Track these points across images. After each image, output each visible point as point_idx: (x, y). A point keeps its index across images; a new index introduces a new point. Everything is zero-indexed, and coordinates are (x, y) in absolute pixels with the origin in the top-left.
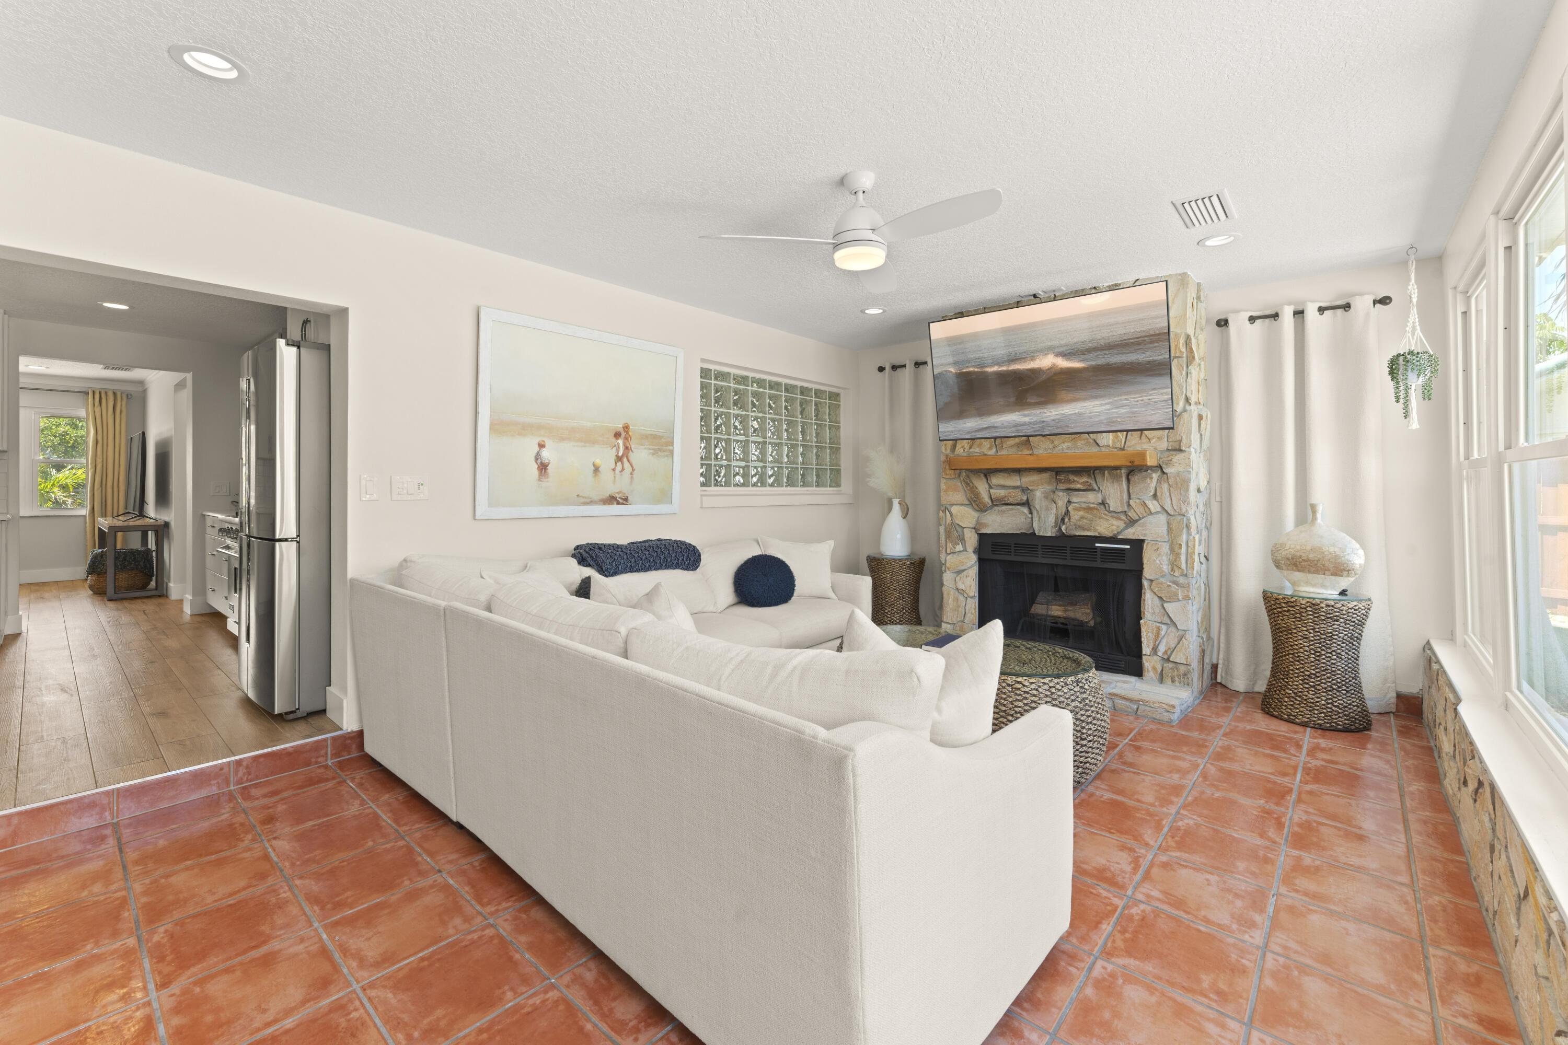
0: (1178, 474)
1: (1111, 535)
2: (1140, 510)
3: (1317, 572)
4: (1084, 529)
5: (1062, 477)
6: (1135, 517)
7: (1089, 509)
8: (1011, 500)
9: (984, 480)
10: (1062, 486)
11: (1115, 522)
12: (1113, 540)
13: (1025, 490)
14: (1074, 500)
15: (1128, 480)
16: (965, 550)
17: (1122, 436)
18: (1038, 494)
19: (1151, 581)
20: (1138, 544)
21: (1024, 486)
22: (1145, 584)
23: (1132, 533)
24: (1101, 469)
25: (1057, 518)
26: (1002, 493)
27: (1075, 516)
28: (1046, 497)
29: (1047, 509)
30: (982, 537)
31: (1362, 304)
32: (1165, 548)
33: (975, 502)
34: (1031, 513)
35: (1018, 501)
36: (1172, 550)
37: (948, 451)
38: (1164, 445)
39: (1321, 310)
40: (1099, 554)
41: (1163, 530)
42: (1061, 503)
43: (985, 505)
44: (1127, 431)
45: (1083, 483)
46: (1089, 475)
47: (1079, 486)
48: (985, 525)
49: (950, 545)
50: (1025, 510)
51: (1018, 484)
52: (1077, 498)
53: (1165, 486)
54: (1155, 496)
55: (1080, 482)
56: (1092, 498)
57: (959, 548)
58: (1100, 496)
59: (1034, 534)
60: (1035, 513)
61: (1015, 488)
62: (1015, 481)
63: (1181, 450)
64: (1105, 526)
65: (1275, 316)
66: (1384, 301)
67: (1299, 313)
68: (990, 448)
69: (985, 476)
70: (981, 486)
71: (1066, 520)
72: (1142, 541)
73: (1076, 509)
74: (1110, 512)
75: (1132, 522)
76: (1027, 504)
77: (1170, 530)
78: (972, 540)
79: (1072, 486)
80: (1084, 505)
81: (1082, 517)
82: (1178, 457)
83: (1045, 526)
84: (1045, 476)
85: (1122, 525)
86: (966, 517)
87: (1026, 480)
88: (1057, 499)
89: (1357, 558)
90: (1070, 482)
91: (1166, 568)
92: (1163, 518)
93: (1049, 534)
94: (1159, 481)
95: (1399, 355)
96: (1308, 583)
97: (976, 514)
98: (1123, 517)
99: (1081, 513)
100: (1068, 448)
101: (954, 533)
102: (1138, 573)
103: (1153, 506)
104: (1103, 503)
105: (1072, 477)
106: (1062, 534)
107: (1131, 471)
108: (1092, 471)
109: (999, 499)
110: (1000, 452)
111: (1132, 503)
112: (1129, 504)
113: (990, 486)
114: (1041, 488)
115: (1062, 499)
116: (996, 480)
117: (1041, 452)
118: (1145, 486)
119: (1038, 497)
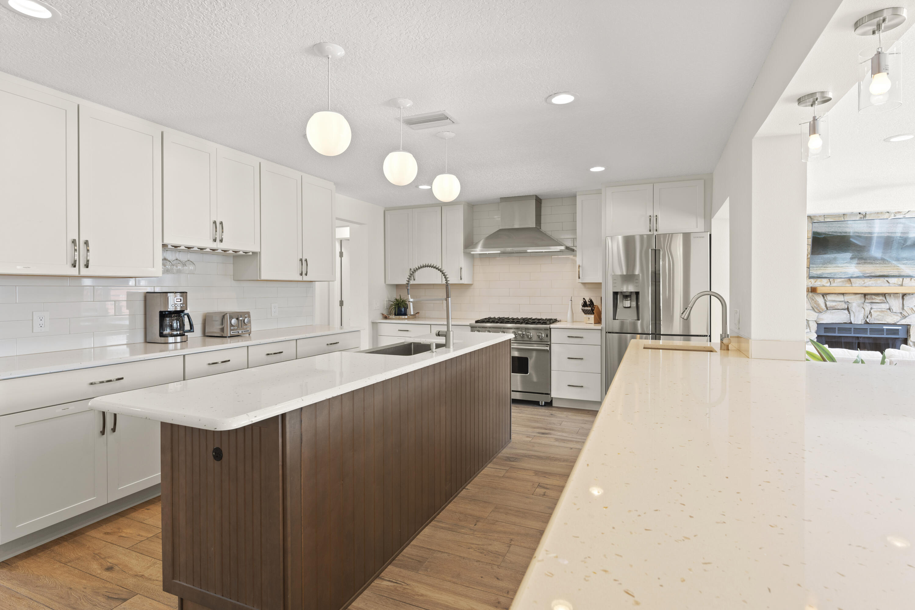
1: (893, 323)
2: (909, 312)
4: (879, 320)
5: (868, 297)
6: (906, 315)
7: (882, 311)
8: (839, 307)
9: (822, 298)
10: (868, 301)
11: (895, 317)
12: (895, 325)
13: (847, 303)
15: (903, 299)
16: (810, 332)
17: (901, 279)
18: (855, 304)
20: (907, 327)
21: (846, 300)
23: (904, 322)
24: (890, 294)
25: (864, 315)
26: (834, 304)
27: (874, 314)
28: (859, 306)
29: (859, 311)
30: (820, 325)
33: (816, 309)
34: (849, 313)
35: (843, 308)
40: (885, 331)
42: (868, 309)
43: (823, 309)
44: (903, 278)
45: (880, 300)
46: (883, 296)
47: (877, 301)
48: (822, 319)
50: (846, 312)
51: (843, 300)
52: (875, 306)
55: (878, 299)
56: (885, 306)
58: (888, 305)
59: (851, 323)
60: (852, 313)
61: (840, 301)
62: (841, 298)
64: (891, 319)
68: (827, 282)
69: (823, 296)
70: (820, 300)
71: (869, 316)
72: (910, 325)
73: (876, 311)
74: (893, 312)
75: (905, 317)
76: (848, 309)
78: (814, 327)
79: (874, 301)
80: (879, 310)
81: (878, 315)
83: (858, 319)
84: (859, 296)
85: (899, 318)
86: (810, 315)
87: (847, 298)
88: (865, 307)
90: (873, 299)
93: (860, 323)
97: (817, 314)
98: (900, 315)
99: (878, 313)
100: (872, 284)
102: (905, 339)
104: (889, 309)
105: (874, 297)
106: (867, 323)
107: (904, 295)
108: (884, 295)
109: (831, 307)
110: (832, 285)
111: (905, 308)
112: (903, 309)
113: (825, 300)
114: (855, 302)
115: (868, 307)
116: (829, 298)
117: (857, 285)
118: (911, 301)
119: (855, 306)
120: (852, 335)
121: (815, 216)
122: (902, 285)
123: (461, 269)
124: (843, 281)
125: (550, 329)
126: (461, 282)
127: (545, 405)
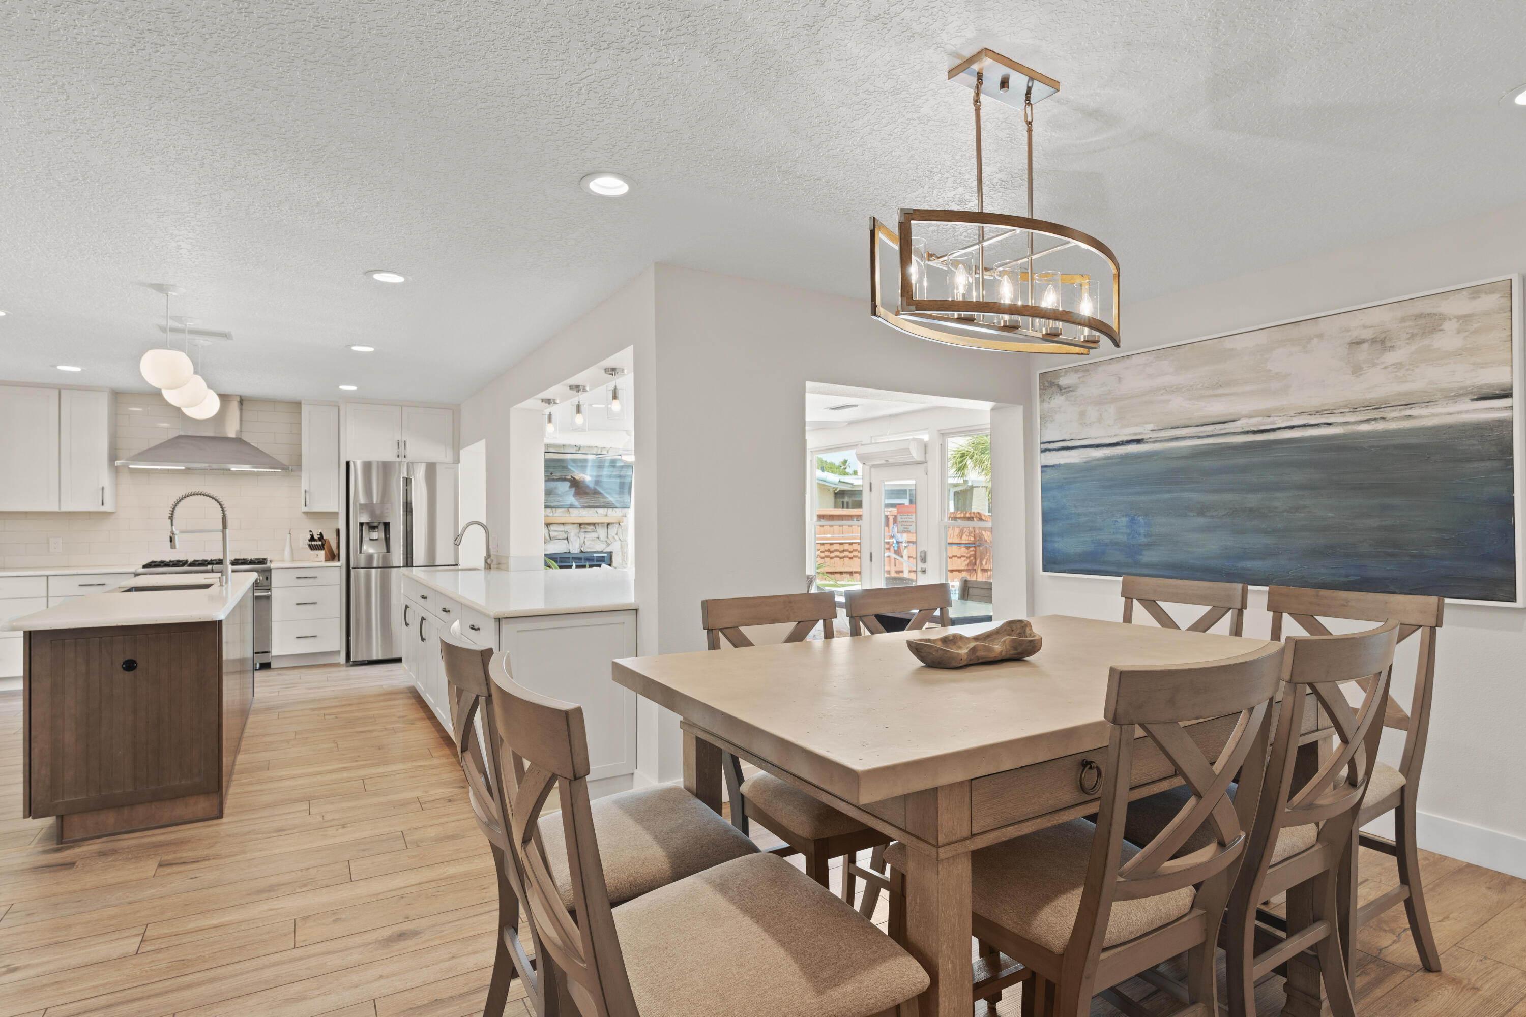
1: (601, 548)
2: (612, 540)
4: (591, 548)
5: (582, 526)
7: (593, 540)
8: (560, 537)
10: (582, 530)
11: (602, 545)
12: (602, 552)
13: (566, 532)
15: (607, 528)
17: (606, 510)
23: (608, 550)
24: (598, 523)
25: (580, 544)
26: (556, 534)
27: (587, 543)
28: (576, 536)
29: (576, 540)
30: (548, 554)
32: (620, 554)
34: (568, 543)
35: (564, 537)
36: (622, 554)
38: (620, 514)
40: (595, 559)
41: (619, 547)
42: (582, 538)
43: (547, 540)
46: (593, 526)
47: (589, 530)
48: (550, 550)
50: (566, 541)
52: (588, 535)
53: (620, 530)
54: (617, 534)
55: (591, 528)
56: (594, 535)
58: (597, 534)
59: (570, 552)
61: (561, 531)
62: (561, 528)
63: (626, 516)
68: (550, 513)
69: (547, 526)
72: (612, 552)
73: (588, 540)
74: (600, 541)
75: (608, 545)
76: (567, 539)
77: (621, 547)
79: (587, 530)
81: (590, 545)
82: (625, 519)
83: (575, 548)
84: (576, 525)
85: (605, 546)
87: (567, 528)
90: (586, 528)
91: (620, 562)
92: (619, 542)
93: (576, 552)
94: (618, 528)
98: (605, 543)
99: (590, 542)
100: (585, 514)
103: (616, 537)
104: (598, 537)
105: (587, 526)
106: (582, 552)
107: (608, 524)
108: (594, 524)
109: (554, 537)
110: (555, 515)
111: (609, 537)
112: (608, 537)
113: (549, 530)
114: (573, 531)
115: (582, 535)
118: (613, 530)
119: (572, 536)
122: (606, 515)
123: (103, 489)
125: (271, 569)
126: (102, 509)
127: (260, 669)
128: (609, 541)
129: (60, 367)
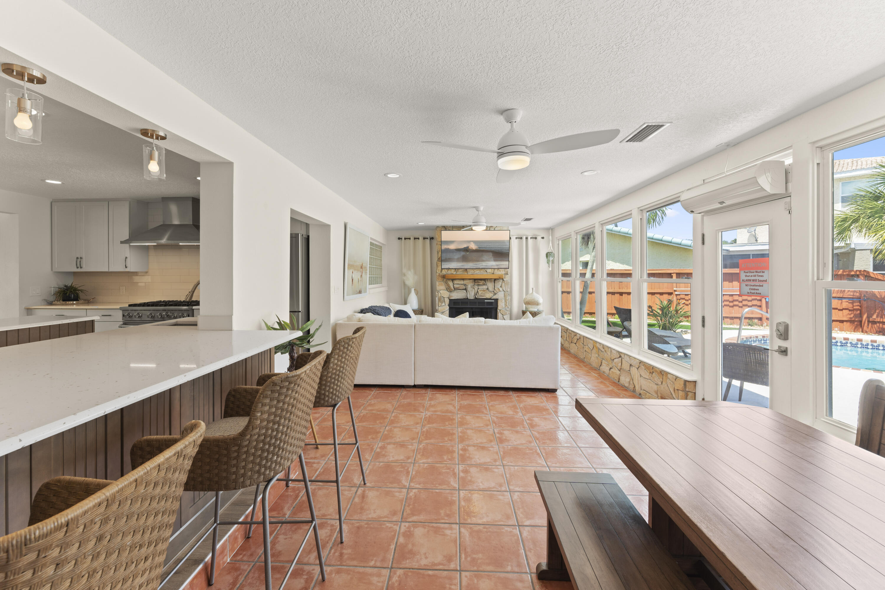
0: (507, 280)
2: (497, 290)
3: (534, 305)
4: (482, 296)
5: (476, 281)
6: (496, 292)
7: (484, 291)
8: (461, 288)
10: (476, 284)
11: (491, 294)
12: (490, 299)
13: (465, 285)
14: (480, 288)
15: (494, 282)
16: (446, 305)
17: (493, 270)
18: (469, 286)
19: (500, 310)
20: (496, 300)
22: (498, 311)
23: (495, 297)
24: (487, 279)
25: (474, 294)
26: (458, 286)
27: (480, 292)
28: (472, 287)
29: (472, 291)
30: (451, 300)
31: (539, 238)
32: (504, 301)
33: (449, 289)
35: (463, 288)
36: (505, 301)
37: (440, 272)
38: (503, 273)
39: (531, 238)
40: (486, 303)
41: (503, 295)
42: (476, 289)
43: (452, 290)
44: (494, 269)
47: (481, 284)
48: (452, 296)
49: (440, 304)
50: (465, 291)
52: (480, 287)
53: (504, 284)
54: (501, 287)
55: (482, 282)
56: (485, 287)
57: (444, 304)
58: (487, 286)
59: (467, 298)
60: (468, 292)
61: (462, 284)
62: (462, 282)
63: (508, 274)
64: (488, 295)
65: (521, 238)
66: (543, 238)
67: (527, 238)
68: (454, 272)
69: (452, 281)
70: (451, 284)
71: (477, 294)
72: (498, 299)
73: (480, 291)
74: (489, 291)
75: (495, 294)
76: (466, 289)
77: (505, 296)
78: (447, 301)
79: (479, 284)
80: (482, 290)
81: (482, 293)
82: (507, 276)
83: (471, 296)
84: (471, 281)
86: (445, 294)
87: (465, 282)
89: (541, 300)
90: (479, 282)
91: (504, 306)
92: (503, 292)
93: (472, 298)
94: (502, 282)
95: (548, 253)
96: (532, 308)
97: (449, 293)
98: (493, 293)
100: (478, 273)
101: (441, 300)
102: (496, 309)
103: (501, 289)
104: (488, 289)
105: (479, 281)
106: (476, 298)
107: (495, 280)
108: (485, 280)
109: (456, 288)
110: (457, 273)
112: (494, 289)
113: (454, 284)
114: (470, 285)
115: (476, 287)
116: (456, 282)
117: (470, 273)
118: (499, 284)
119: (469, 287)
120: (469, 306)
121: (447, 227)
122: (493, 274)
123: (126, 258)
124: (463, 271)
125: (193, 310)
126: (126, 270)
128: (495, 292)
129: (47, 181)
